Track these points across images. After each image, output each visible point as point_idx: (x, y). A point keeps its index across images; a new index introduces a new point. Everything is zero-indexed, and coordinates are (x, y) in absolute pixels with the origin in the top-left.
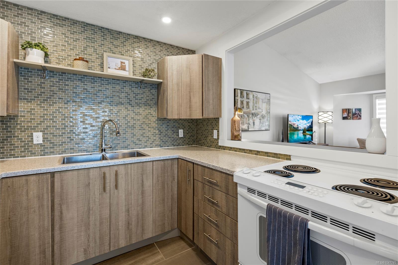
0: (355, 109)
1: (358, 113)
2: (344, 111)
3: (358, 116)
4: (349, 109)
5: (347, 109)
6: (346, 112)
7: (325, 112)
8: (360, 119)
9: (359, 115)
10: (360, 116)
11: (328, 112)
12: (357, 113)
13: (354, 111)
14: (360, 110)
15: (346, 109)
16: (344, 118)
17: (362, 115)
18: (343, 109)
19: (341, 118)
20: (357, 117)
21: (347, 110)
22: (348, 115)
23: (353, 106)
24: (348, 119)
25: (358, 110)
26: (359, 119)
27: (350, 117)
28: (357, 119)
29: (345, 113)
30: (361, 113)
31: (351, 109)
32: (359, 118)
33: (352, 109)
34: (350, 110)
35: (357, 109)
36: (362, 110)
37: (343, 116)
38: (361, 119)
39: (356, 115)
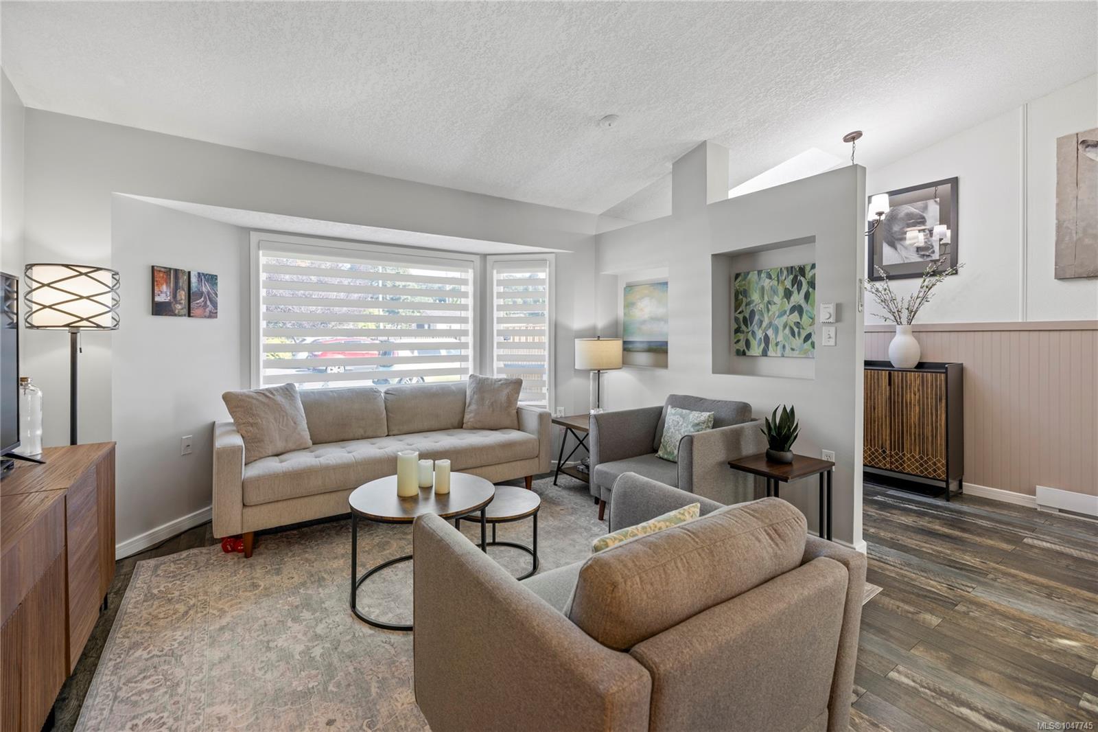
0: (199, 273)
1: (208, 292)
2: (157, 275)
3: (208, 303)
4: (176, 271)
5: (170, 269)
6: (168, 284)
7: (84, 270)
8: (213, 315)
9: (210, 301)
10: (215, 305)
11: (99, 269)
12: (204, 289)
13: (194, 280)
14: (212, 279)
15: (168, 271)
16: (159, 309)
17: (220, 300)
18: (153, 267)
19: (144, 303)
20: (205, 306)
21: (172, 272)
22: (175, 296)
23: (192, 262)
24: (175, 315)
25: (207, 281)
26: (210, 317)
27: (180, 304)
28: (205, 317)
29: (162, 285)
30: (216, 295)
31: (183, 272)
32: (210, 312)
33: (189, 273)
34: (180, 275)
35: (203, 274)
36: (219, 281)
37: (157, 299)
38: (216, 317)
39: (202, 299)
